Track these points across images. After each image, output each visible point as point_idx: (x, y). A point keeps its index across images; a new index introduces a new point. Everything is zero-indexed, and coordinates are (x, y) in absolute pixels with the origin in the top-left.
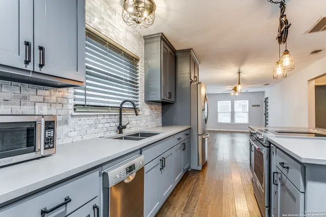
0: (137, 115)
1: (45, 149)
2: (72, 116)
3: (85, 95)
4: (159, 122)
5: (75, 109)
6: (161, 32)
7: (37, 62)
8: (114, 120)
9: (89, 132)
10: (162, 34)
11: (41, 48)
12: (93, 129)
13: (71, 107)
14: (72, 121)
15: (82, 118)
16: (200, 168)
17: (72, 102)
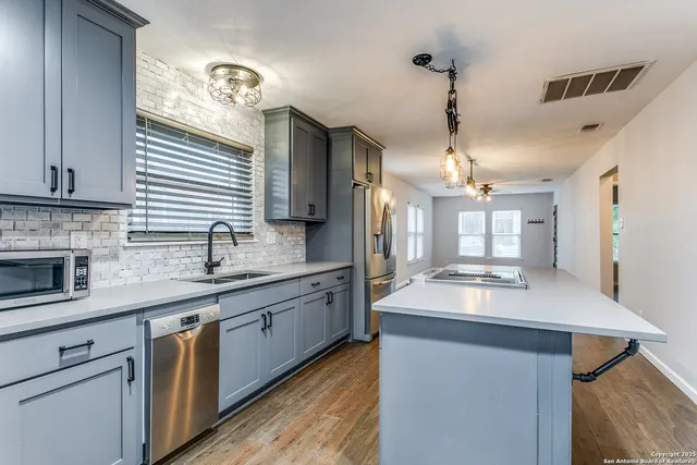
0: (235, 244)
1: (76, 290)
2: (125, 248)
3: (146, 216)
4: (299, 255)
5: (129, 238)
6: (289, 104)
7: (66, 186)
8: (200, 253)
9: (153, 270)
10: (291, 107)
11: (70, 171)
12: (160, 267)
13: (124, 235)
14: (124, 255)
15: (142, 252)
16: (368, 338)
17: (124, 228)
